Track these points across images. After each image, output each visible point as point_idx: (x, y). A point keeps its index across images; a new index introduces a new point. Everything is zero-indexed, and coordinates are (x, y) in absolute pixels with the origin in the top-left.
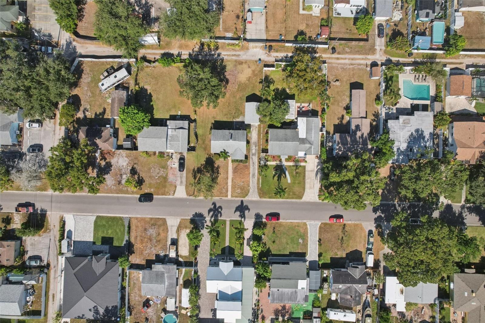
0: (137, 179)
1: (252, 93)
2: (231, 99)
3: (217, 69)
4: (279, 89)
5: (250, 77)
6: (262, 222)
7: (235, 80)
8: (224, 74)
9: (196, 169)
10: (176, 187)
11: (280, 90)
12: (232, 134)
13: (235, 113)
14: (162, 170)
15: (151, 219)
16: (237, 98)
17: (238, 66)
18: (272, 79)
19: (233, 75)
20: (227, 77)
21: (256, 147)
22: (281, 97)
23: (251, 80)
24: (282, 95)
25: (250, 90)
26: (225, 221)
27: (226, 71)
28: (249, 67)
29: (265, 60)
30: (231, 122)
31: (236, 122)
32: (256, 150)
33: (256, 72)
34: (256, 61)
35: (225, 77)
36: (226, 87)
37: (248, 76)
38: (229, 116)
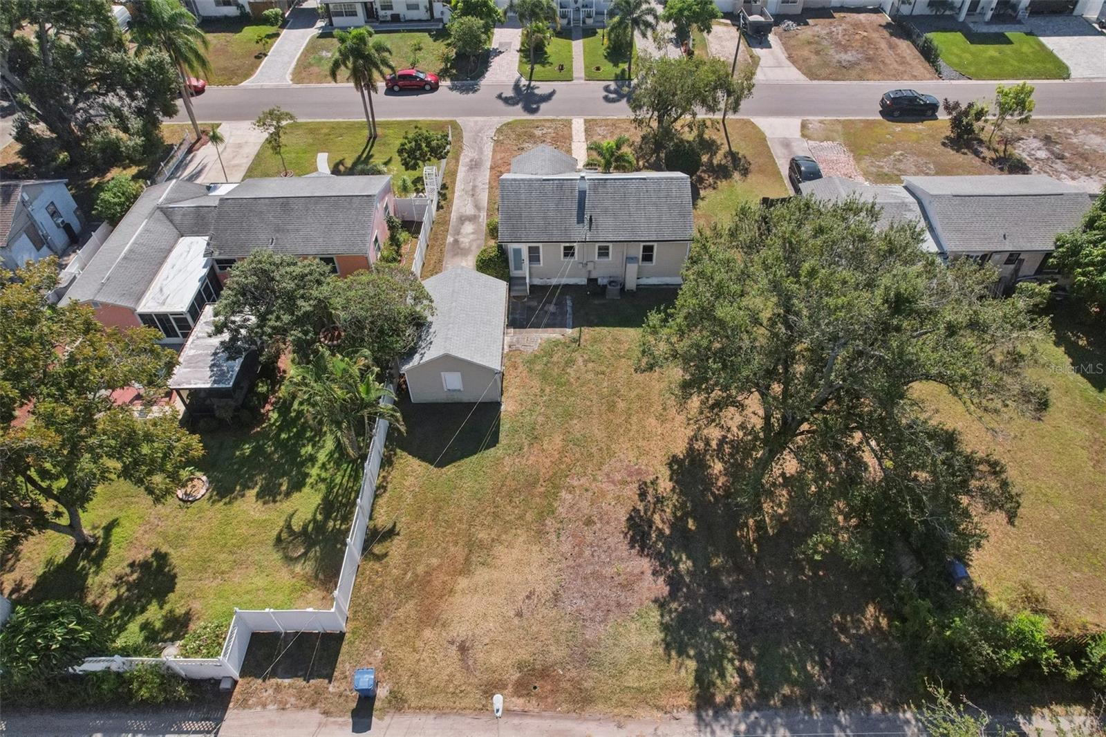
0: (983, 150)
1: (450, 470)
2: (599, 433)
3: (737, 622)
4: (259, 496)
5: (466, 569)
6: (452, 80)
7: (580, 544)
8: (675, 582)
9: (736, 175)
10: (803, 136)
11: (252, 493)
12: (580, 220)
13: (570, 362)
14: (886, 170)
15: (861, 78)
16: (558, 440)
17: (557, 653)
18: (289, 560)
19: (597, 576)
20: (645, 564)
21: (456, 241)
22: (258, 450)
23: (459, 552)
24: (244, 460)
25: (468, 484)
26: (589, 78)
27: (661, 604)
28: (463, 649)
29: (315, 715)
30: (591, 324)
31: (563, 325)
32: (458, 233)
33: (409, 608)
34: (398, 703)
35: (663, 560)
36: (643, 495)
37: (482, 575)
38: (604, 349)
